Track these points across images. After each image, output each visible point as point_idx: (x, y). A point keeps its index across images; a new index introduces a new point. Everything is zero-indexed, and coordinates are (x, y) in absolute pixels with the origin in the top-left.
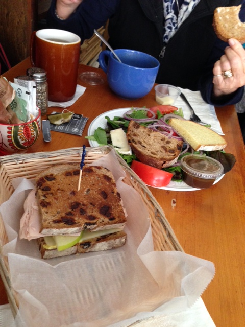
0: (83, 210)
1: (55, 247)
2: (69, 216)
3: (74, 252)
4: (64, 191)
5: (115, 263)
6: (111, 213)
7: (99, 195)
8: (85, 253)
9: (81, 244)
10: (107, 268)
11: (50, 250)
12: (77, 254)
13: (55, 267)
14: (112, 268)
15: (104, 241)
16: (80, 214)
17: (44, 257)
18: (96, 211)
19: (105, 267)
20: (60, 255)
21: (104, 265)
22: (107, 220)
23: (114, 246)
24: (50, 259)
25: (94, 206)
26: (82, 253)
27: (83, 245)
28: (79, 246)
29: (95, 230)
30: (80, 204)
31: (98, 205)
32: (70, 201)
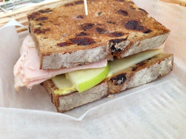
0: (100, 29)
1: (73, 89)
2: (82, 37)
3: (104, 93)
4: (67, 17)
5: (172, 96)
6: (143, 27)
7: (116, 15)
8: (121, 92)
9: (112, 79)
10: (163, 105)
11: (67, 95)
12: (110, 96)
13: (80, 119)
14: (171, 103)
15: (144, 68)
16: (98, 33)
17: (61, 108)
18: (120, 28)
19: (160, 105)
20: (86, 102)
21: (157, 102)
22: (140, 34)
23: (160, 73)
24: (71, 110)
25: (114, 23)
26: (116, 93)
27: (115, 79)
28: (110, 83)
29: (127, 54)
30: (94, 24)
31: (119, 22)
32: (79, 24)
